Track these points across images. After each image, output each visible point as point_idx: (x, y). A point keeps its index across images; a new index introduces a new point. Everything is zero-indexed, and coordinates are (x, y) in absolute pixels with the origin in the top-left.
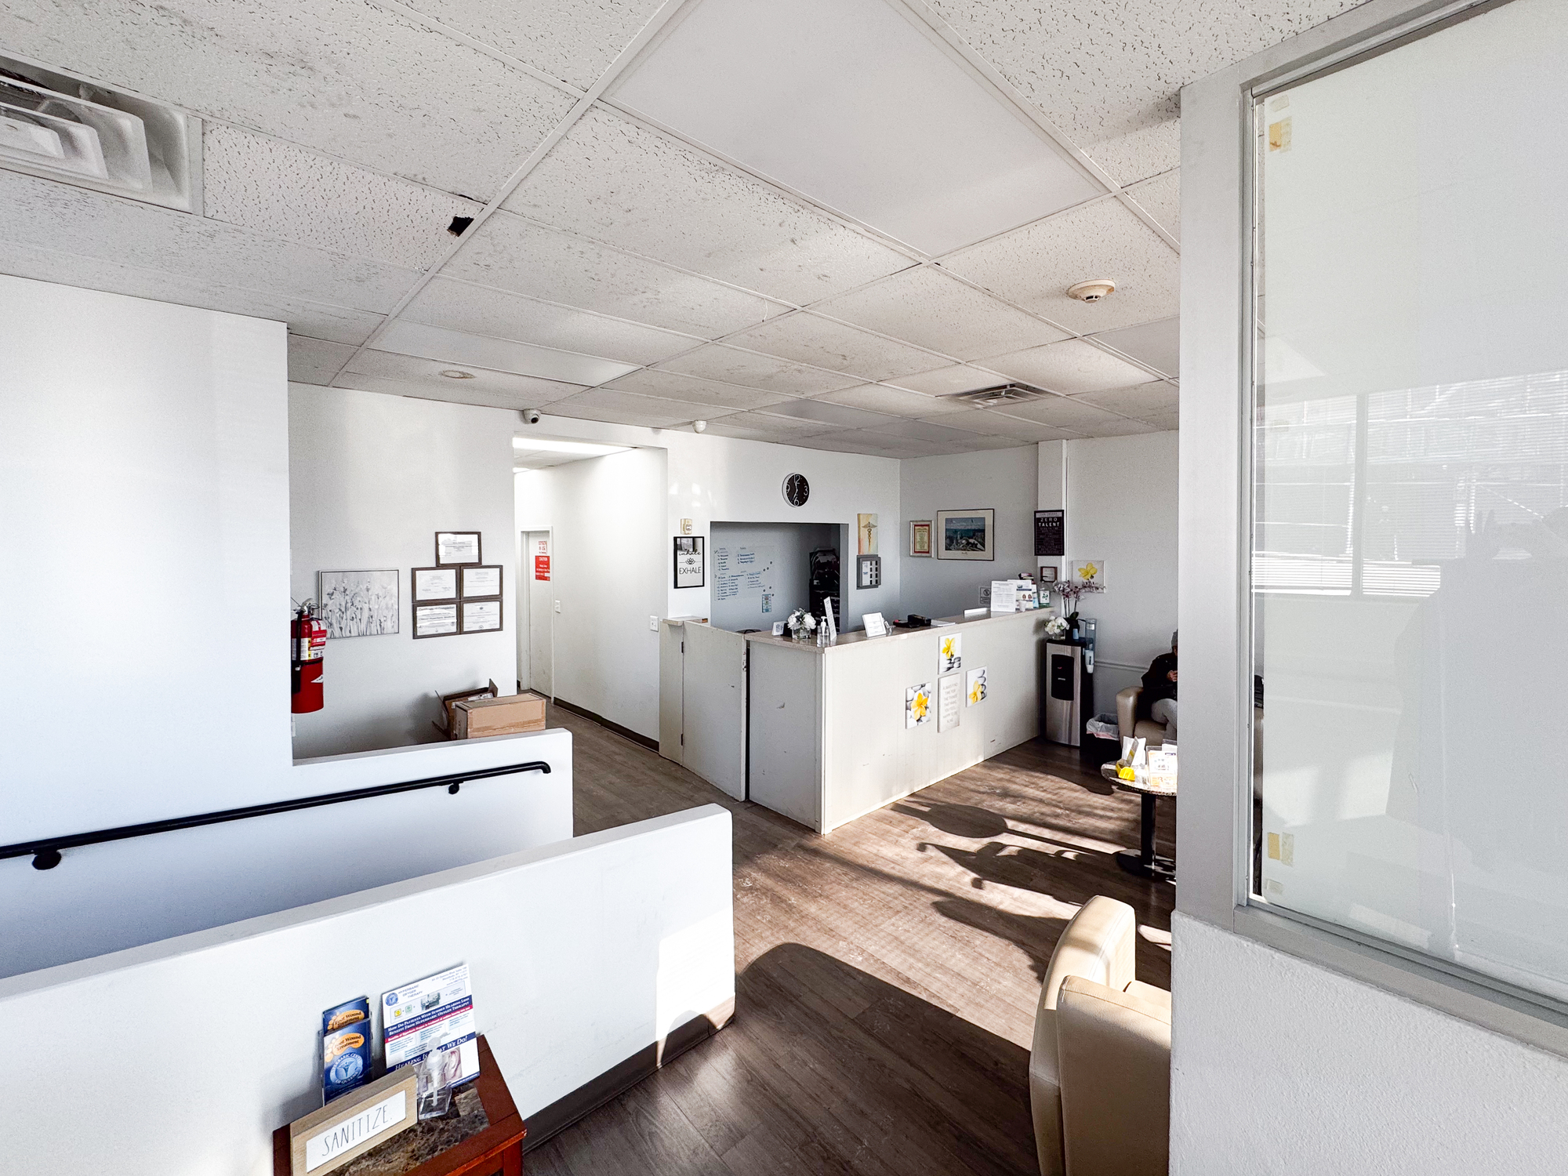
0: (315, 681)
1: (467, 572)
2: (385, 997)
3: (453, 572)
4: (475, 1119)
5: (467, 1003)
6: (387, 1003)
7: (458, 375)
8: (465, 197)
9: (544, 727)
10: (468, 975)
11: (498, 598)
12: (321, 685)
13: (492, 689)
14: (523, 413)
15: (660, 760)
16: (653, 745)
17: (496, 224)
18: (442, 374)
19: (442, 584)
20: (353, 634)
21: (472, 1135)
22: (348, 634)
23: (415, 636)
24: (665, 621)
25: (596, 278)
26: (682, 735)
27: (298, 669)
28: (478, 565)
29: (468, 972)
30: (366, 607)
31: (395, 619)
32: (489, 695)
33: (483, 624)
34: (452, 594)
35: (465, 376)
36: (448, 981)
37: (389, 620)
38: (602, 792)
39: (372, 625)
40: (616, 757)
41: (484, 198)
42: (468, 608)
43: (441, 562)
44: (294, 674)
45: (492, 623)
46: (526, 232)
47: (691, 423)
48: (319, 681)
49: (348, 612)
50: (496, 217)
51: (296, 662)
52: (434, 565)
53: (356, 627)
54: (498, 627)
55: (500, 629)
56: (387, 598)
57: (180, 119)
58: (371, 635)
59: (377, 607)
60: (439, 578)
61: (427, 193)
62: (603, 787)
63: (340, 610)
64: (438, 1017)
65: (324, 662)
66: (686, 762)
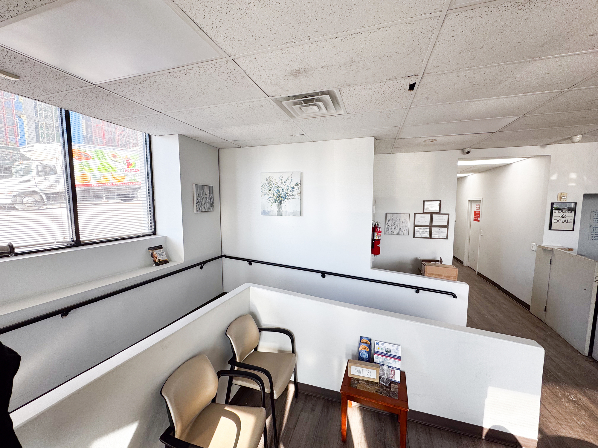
0: (378, 246)
1: (434, 216)
2: (376, 342)
3: (429, 215)
4: (394, 393)
5: (399, 358)
6: (376, 344)
7: (431, 141)
8: (410, 76)
9: (457, 280)
10: (400, 350)
11: (447, 226)
12: (380, 247)
13: (441, 261)
14: (463, 150)
15: (530, 315)
16: (527, 307)
17: (424, 81)
18: (425, 141)
19: (425, 220)
20: (394, 234)
21: (392, 397)
22: (393, 234)
23: (414, 237)
24: (540, 246)
25: (476, 84)
26: (545, 307)
27: (374, 241)
28: (439, 213)
29: (401, 349)
30: (399, 225)
31: (408, 230)
32: (439, 263)
33: (440, 236)
34: (428, 223)
35: (433, 141)
36: (394, 348)
37: (406, 231)
38: (490, 317)
39: (400, 231)
40: (503, 305)
41: (417, 73)
42: (434, 229)
43: (425, 212)
44: (373, 243)
45: (444, 236)
46: (437, 79)
47: (569, 138)
48: (379, 246)
49: (394, 227)
50: (424, 78)
51: (373, 239)
52: (422, 213)
53: (395, 231)
54: (446, 238)
55: (447, 238)
56: (405, 223)
57: (335, 91)
58: (400, 235)
59: (402, 226)
60: (424, 217)
61: (398, 81)
62: (492, 315)
63: (391, 226)
64: (389, 357)
65: (381, 240)
66: (547, 321)
